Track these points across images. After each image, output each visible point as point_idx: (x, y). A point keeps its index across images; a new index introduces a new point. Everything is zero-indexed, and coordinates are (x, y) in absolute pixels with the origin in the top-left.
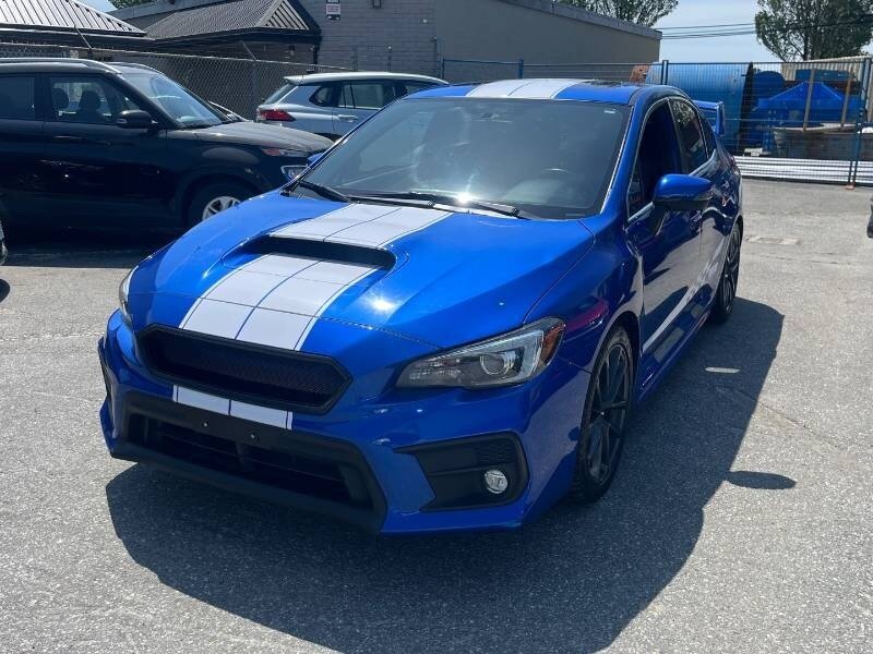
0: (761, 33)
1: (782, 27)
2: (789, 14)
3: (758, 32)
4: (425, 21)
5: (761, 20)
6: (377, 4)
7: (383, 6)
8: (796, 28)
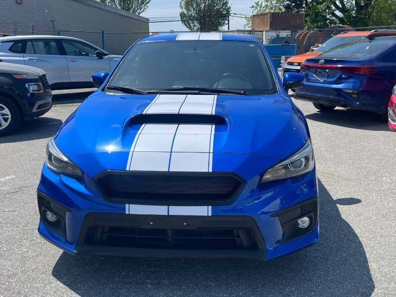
0: (183, 21)
1: (191, 18)
2: (193, 13)
3: (182, 20)
4: (46, 11)
5: (182, 15)
6: (19, 2)
7: (22, 3)
8: (197, 19)
